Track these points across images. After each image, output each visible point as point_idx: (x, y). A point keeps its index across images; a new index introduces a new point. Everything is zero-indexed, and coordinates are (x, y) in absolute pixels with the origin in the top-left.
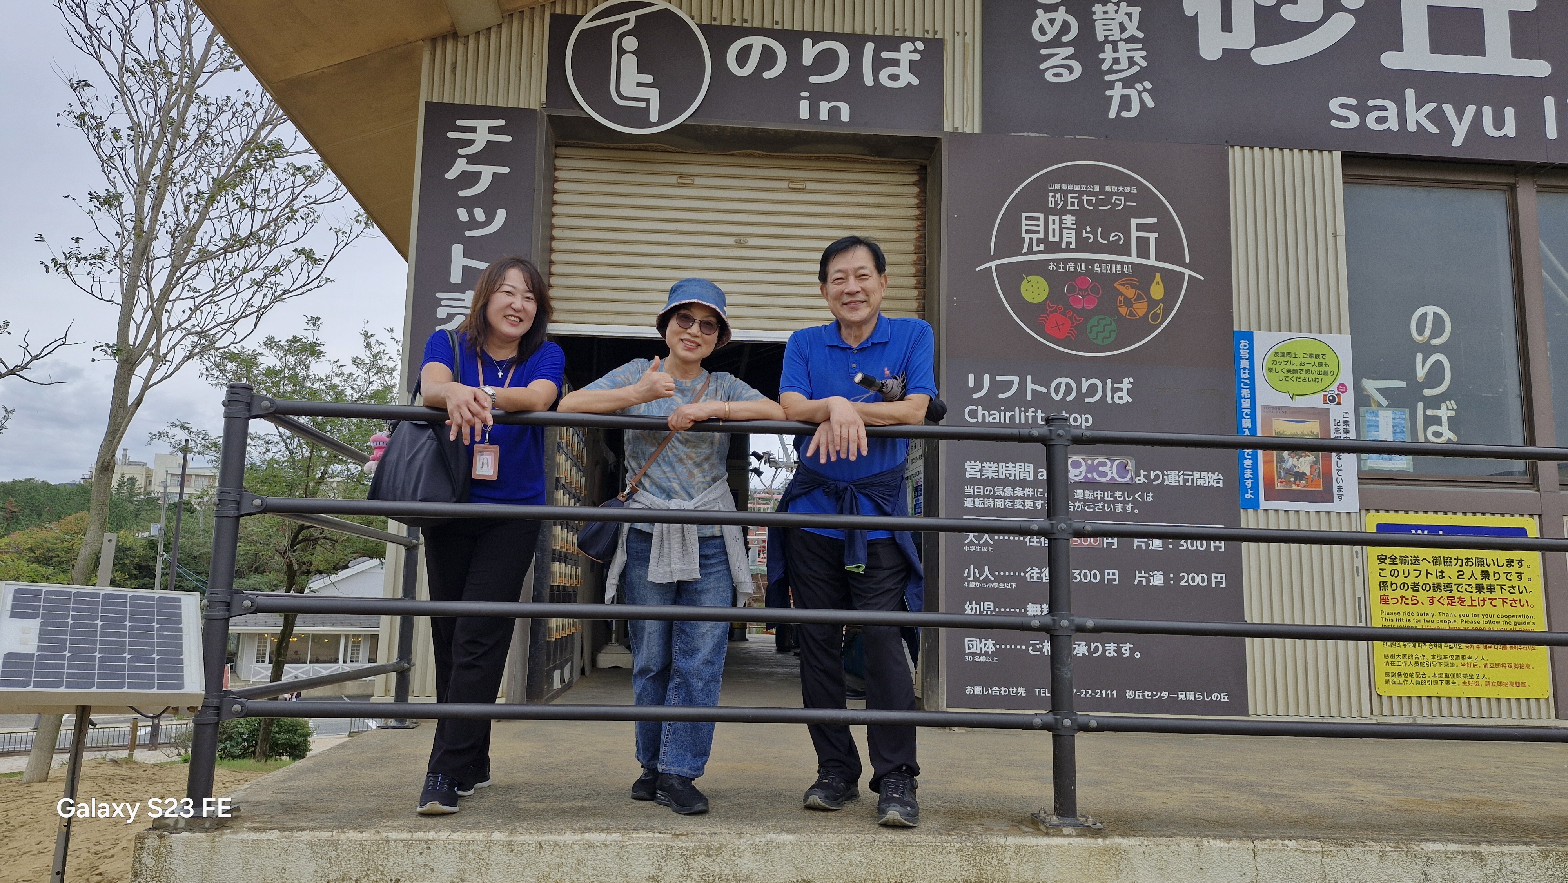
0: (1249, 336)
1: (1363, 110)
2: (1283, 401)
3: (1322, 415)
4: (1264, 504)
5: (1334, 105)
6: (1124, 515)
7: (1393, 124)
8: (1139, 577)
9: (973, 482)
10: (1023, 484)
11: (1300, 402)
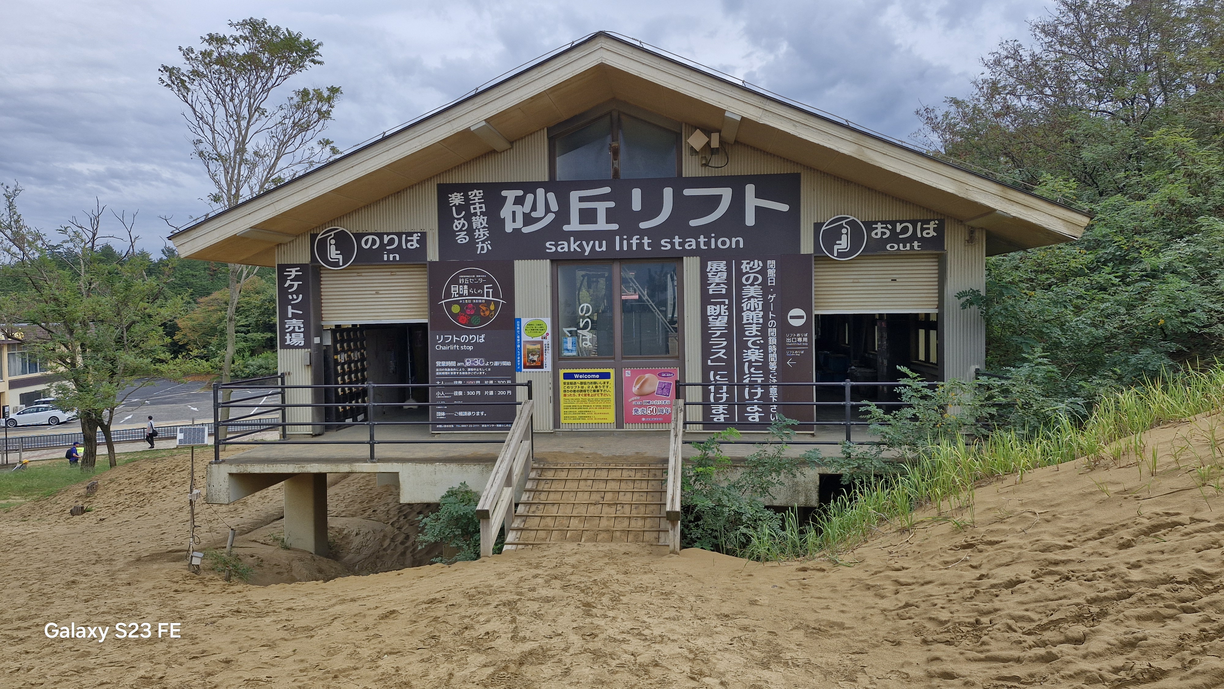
0: (520, 320)
1: (556, 246)
2: (530, 339)
3: (541, 343)
4: (523, 370)
5: (547, 244)
6: (482, 375)
7: (566, 249)
8: (486, 393)
9: (439, 367)
10: (453, 367)
11: (534, 339)
